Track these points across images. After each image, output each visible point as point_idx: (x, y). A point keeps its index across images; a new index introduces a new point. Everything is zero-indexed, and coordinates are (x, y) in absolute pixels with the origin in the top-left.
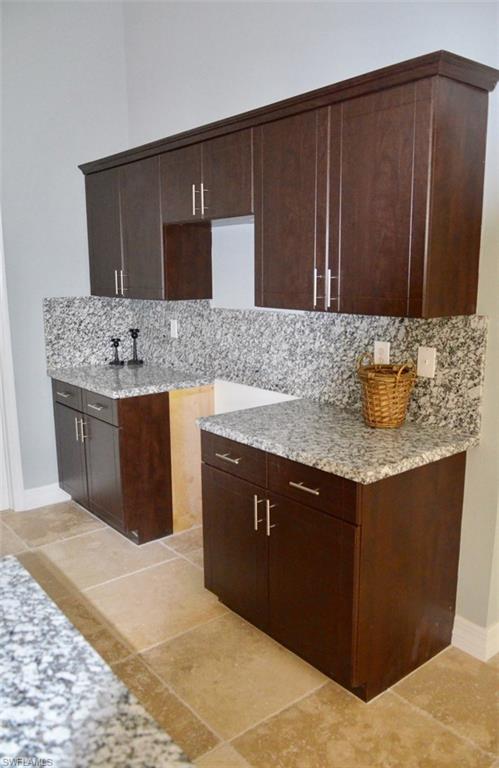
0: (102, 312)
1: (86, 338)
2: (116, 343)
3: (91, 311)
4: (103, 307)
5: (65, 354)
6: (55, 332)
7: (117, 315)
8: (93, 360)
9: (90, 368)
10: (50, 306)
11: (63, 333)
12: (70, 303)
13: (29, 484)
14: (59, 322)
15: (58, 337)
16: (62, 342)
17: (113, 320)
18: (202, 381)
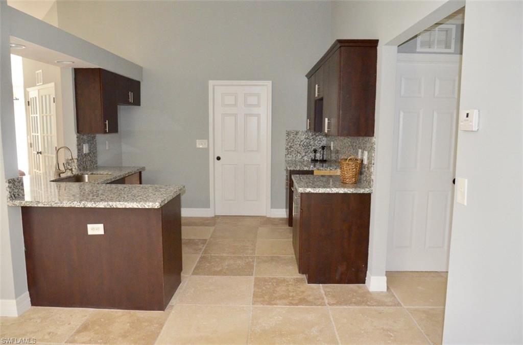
0: (311, 138)
1: (303, 148)
2: (315, 151)
3: (307, 137)
4: (312, 135)
5: (293, 154)
6: (290, 144)
7: (319, 139)
8: (306, 158)
9: (304, 161)
10: (288, 134)
11: (293, 145)
12: (297, 133)
13: (273, 206)
14: (292, 141)
15: (291, 147)
16: (292, 149)
17: (316, 142)
18: (331, 168)
